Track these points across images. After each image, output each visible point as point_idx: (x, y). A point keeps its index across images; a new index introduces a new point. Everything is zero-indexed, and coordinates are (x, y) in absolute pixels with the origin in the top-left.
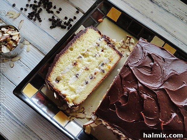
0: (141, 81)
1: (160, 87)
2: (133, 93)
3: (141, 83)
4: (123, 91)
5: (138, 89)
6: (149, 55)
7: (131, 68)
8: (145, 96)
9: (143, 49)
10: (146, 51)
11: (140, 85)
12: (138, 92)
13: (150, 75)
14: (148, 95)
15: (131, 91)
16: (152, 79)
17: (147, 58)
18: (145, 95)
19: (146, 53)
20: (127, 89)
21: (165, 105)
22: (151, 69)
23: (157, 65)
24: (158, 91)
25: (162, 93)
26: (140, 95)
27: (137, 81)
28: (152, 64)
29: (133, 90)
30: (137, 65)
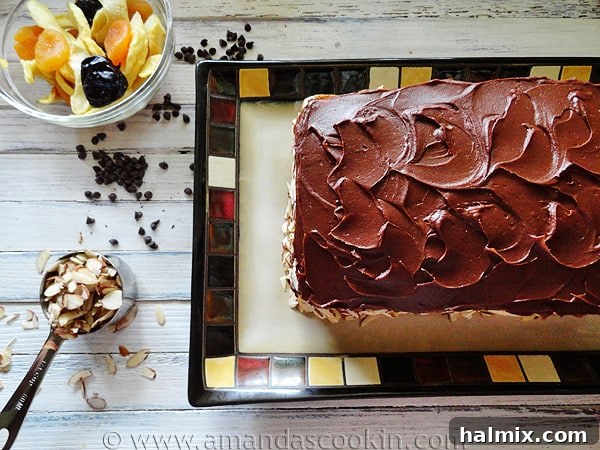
0: (444, 186)
1: (488, 170)
2: (444, 221)
3: (446, 190)
4: (421, 231)
5: (449, 206)
6: (420, 118)
7: (402, 172)
8: (472, 210)
9: (396, 114)
10: (407, 112)
11: (446, 195)
12: (452, 211)
13: (451, 159)
14: (476, 205)
15: (438, 222)
16: (463, 165)
17: (421, 126)
18: (470, 208)
19: (410, 118)
20: (426, 221)
21: (522, 201)
22: (445, 144)
23: (450, 127)
24: (491, 183)
25: (502, 180)
26: (460, 216)
27: (435, 192)
28: (438, 132)
29: (438, 216)
30: (412, 158)
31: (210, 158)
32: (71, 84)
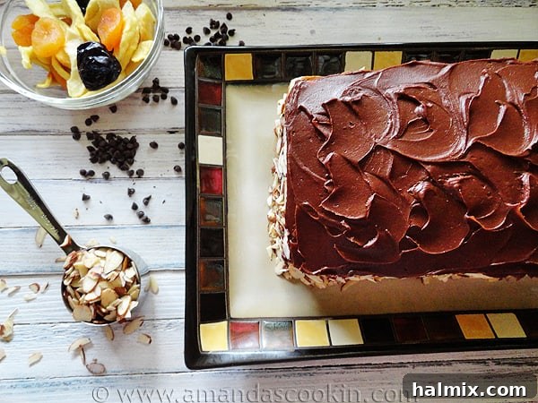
0: (426, 159)
1: (466, 144)
2: (427, 192)
3: (428, 163)
4: (406, 202)
5: (431, 178)
6: (402, 97)
7: (388, 146)
8: (453, 181)
9: (379, 93)
10: (389, 91)
11: (429, 168)
12: (434, 183)
13: (432, 134)
14: (455, 176)
15: (422, 192)
16: (443, 139)
17: (404, 104)
18: (451, 179)
19: (392, 96)
20: (410, 192)
21: (498, 172)
22: (426, 120)
23: (430, 105)
24: (469, 156)
25: (478, 153)
26: (441, 186)
27: (418, 165)
28: (419, 109)
29: (421, 187)
30: (396, 133)
31: (200, 137)
32: (67, 69)
